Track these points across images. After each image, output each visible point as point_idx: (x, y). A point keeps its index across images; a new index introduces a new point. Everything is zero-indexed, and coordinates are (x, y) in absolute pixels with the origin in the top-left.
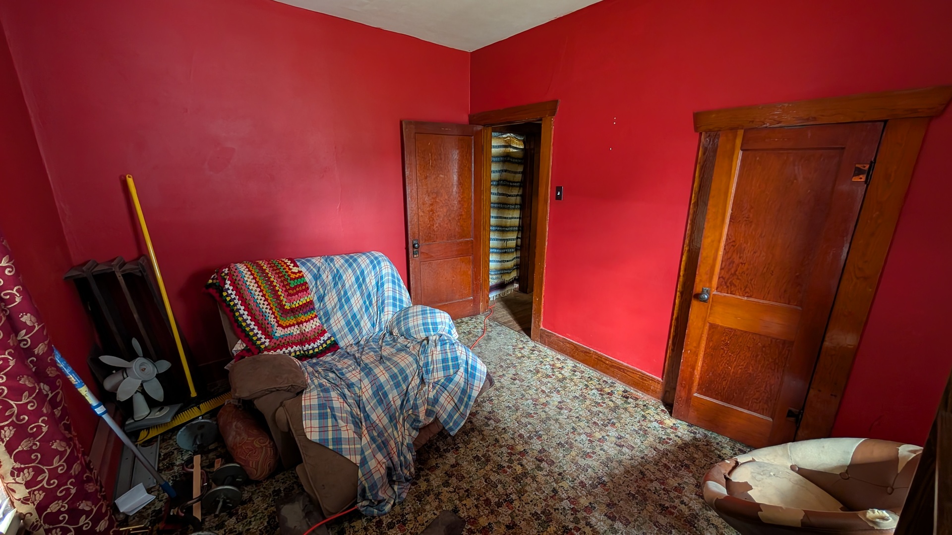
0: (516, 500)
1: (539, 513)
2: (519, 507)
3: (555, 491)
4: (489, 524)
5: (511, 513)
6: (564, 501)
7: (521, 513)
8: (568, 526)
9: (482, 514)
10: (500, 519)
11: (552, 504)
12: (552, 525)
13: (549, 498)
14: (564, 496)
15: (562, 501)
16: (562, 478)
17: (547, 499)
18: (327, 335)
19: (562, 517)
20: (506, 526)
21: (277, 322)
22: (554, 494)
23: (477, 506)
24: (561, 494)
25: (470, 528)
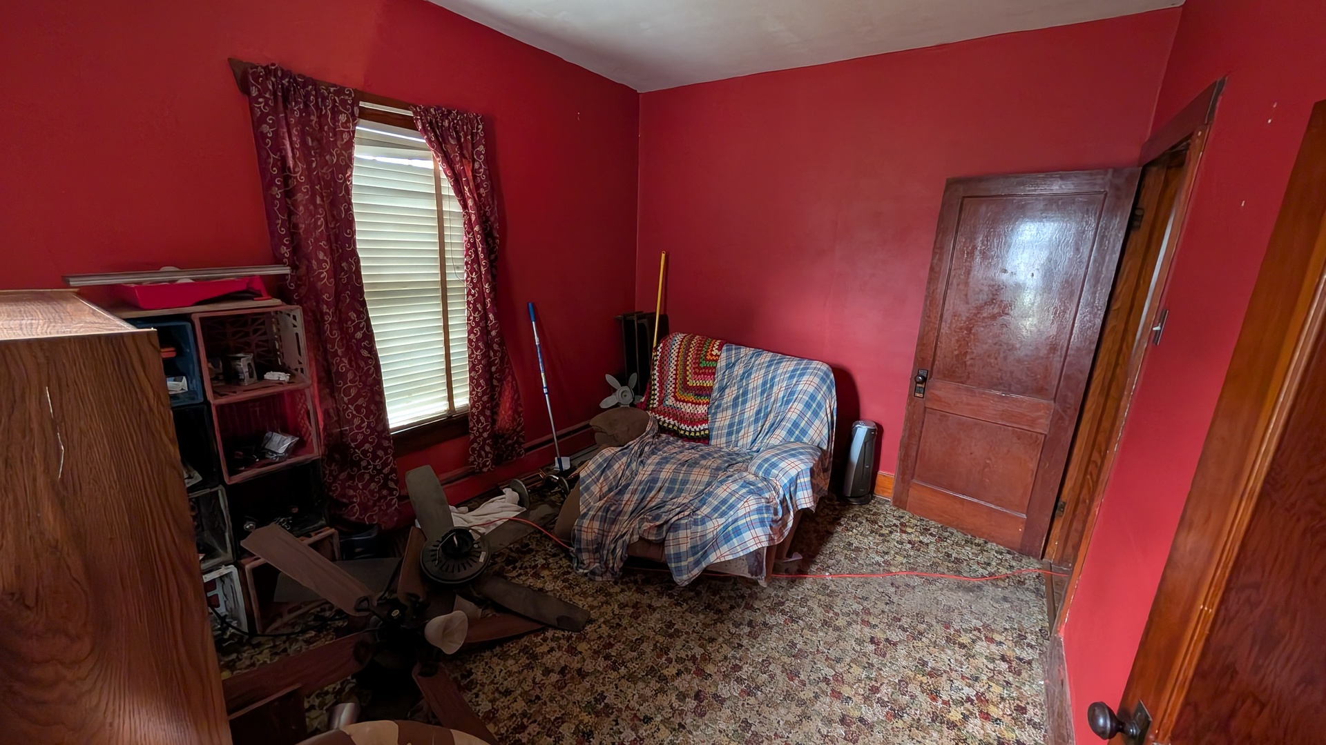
0: (619, 673)
1: (605, 701)
2: (609, 678)
3: (647, 720)
4: (581, 653)
5: (598, 671)
6: (633, 733)
7: (601, 681)
8: (594, 738)
9: (592, 643)
10: (588, 661)
11: (624, 717)
12: (591, 718)
13: (633, 712)
14: (642, 732)
15: (633, 730)
16: (674, 730)
17: (631, 710)
18: (705, 426)
19: (605, 731)
20: (581, 668)
21: (675, 393)
22: (642, 718)
23: (600, 637)
24: (644, 728)
25: (573, 637)
